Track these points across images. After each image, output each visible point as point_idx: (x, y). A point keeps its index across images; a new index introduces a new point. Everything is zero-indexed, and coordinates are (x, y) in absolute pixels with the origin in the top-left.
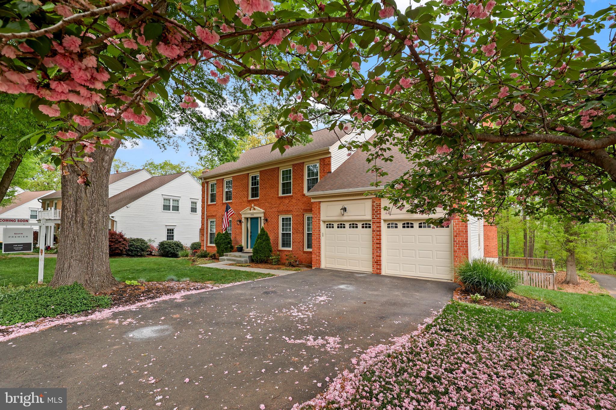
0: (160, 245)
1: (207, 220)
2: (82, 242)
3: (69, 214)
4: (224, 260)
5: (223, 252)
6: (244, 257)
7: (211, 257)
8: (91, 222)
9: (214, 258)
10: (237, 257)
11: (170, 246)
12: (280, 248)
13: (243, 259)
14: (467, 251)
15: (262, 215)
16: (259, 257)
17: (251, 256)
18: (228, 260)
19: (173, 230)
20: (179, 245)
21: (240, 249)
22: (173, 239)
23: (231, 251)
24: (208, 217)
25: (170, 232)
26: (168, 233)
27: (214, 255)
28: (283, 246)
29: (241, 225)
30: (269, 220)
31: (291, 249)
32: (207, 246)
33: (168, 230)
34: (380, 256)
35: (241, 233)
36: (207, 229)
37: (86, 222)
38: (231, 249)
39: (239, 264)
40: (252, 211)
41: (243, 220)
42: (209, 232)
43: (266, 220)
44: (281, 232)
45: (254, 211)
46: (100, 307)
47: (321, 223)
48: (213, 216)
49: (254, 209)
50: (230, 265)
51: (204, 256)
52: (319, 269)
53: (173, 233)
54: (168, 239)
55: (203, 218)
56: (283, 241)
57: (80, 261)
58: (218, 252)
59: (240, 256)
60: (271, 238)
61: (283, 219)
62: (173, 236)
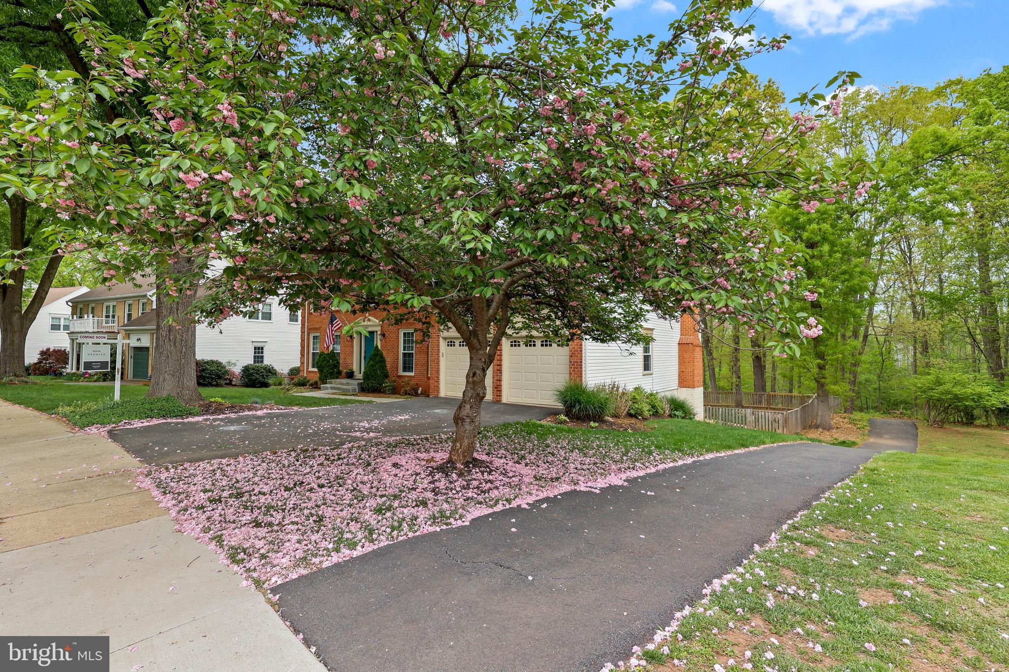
0: (243, 371)
1: (308, 335)
2: (174, 358)
3: (164, 333)
4: (327, 388)
5: (326, 377)
6: (353, 384)
7: (312, 385)
8: (182, 341)
9: (315, 386)
10: (343, 384)
11: (257, 371)
12: (401, 373)
13: (349, 387)
14: (581, 374)
15: (378, 329)
16: (370, 385)
17: (361, 384)
18: (332, 388)
19: (262, 348)
20: (270, 371)
21: (350, 375)
22: (262, 362)
23: (337, 378)
24: (309, 329)
25: (259, 351)
26: (255, 353)
27: (316, 383)
28: (405, 370)
29: (352, 342)
30: (387, 335)
31: (412, 374)
32: (308, 371)
33: (255, 348)
34: (500, 381)
35: (352, 352)
36: (308, 347)
37: (178, 340)
38: (338, 375)
39: (345, 392)
40: (365, 323)
41: (355, 335)
42: (311, 351)
43: (383, 335)
44: (401, 351)
45: (369, 323)
46: (191, 414)
47: (441, 340)
48: (316, 329)
49: (369, 320)
50: (333, 394)
51: (302, 384)
52: (437, 397)
53: (262, 353)
54: (255, 362)
55: (303, 332)
56: (404, 363)
57: (173, 375)
58: (320, 379)
59: (348, 384)
60: (389, 360)
61: (405, 334)
62: (262, 357)
